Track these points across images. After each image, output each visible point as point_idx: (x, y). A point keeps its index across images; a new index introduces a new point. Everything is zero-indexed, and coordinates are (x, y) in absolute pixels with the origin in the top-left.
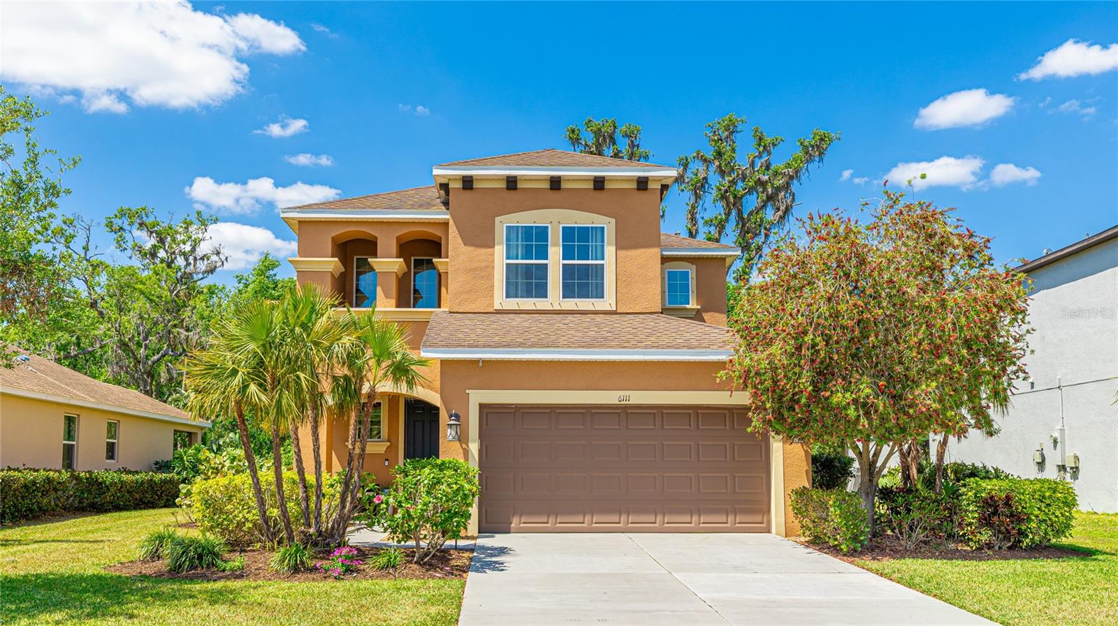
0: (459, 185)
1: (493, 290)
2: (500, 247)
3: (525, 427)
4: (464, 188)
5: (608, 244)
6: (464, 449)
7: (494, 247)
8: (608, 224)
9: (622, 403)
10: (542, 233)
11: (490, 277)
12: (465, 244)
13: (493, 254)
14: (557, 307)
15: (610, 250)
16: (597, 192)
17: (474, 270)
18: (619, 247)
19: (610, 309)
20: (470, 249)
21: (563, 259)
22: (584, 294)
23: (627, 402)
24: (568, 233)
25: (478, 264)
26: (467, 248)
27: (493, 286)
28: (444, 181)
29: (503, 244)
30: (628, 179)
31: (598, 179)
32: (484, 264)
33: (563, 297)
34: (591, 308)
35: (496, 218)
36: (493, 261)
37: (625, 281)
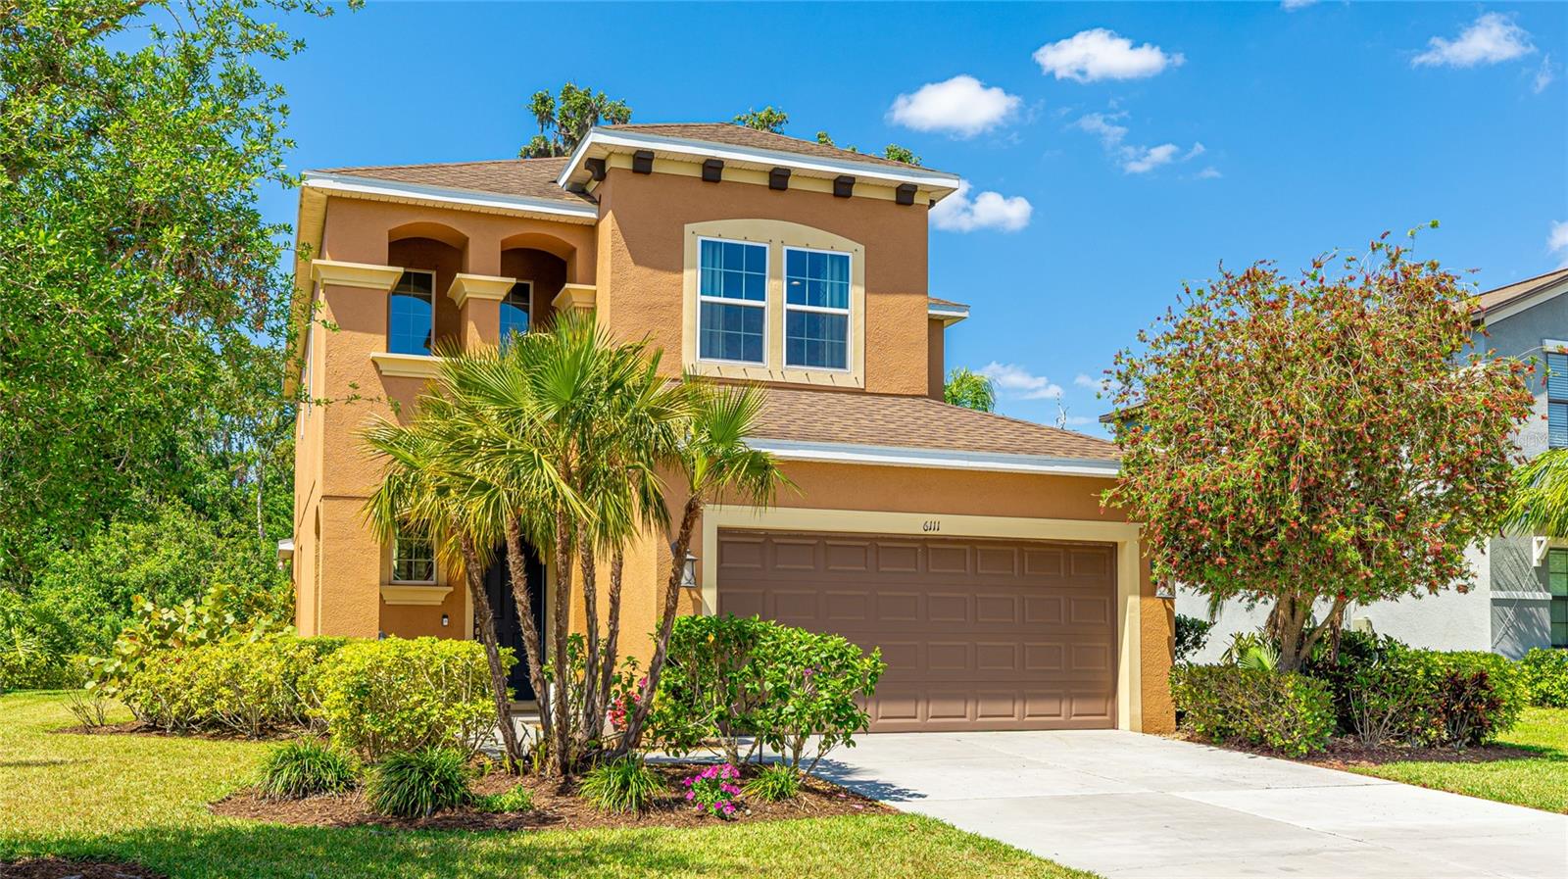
0: (627, 164)
1: (680, 343)
2: (693, 272)
3: (779, 566)
4: (635, 171)
5: (853, 283)
6: (694, 600)
7: (682, 271)
8: (854, 253)
9: (928, 532)
10: (757, 256)
11: (676, 321)
12: (636, 264)
13: (680, 284)
14: (778, 378)
15: (856, 293)
16: (839, 201)
17: (652, 307)
18: (871, 288)
19: (856, 386)
20: (645, 271)
21: (788, 302)
22: (815, 360)
23: (935, 532)
24: (795, 260)
25: (657, 298)
26: (640, 268)
27: (680, 336)
28: (600, 154)
29: (696, 267)
30: (882, 185)
31: (842, 180)
32: (667, 299)
33: (788, 363)
34: (828, 382)
35: (686, 226)
36: (680, 296)
37: (877, 344)
